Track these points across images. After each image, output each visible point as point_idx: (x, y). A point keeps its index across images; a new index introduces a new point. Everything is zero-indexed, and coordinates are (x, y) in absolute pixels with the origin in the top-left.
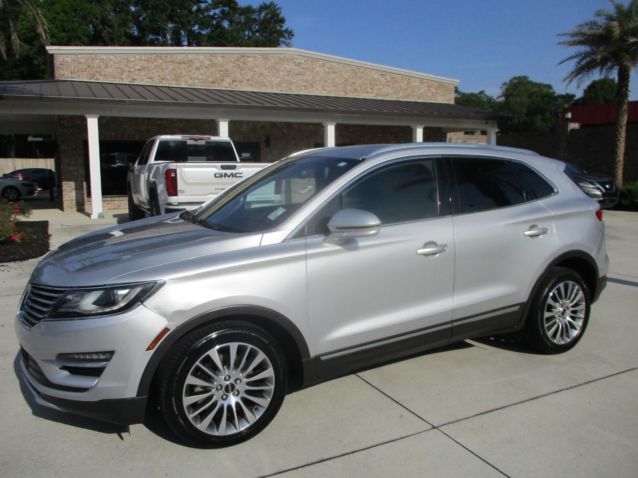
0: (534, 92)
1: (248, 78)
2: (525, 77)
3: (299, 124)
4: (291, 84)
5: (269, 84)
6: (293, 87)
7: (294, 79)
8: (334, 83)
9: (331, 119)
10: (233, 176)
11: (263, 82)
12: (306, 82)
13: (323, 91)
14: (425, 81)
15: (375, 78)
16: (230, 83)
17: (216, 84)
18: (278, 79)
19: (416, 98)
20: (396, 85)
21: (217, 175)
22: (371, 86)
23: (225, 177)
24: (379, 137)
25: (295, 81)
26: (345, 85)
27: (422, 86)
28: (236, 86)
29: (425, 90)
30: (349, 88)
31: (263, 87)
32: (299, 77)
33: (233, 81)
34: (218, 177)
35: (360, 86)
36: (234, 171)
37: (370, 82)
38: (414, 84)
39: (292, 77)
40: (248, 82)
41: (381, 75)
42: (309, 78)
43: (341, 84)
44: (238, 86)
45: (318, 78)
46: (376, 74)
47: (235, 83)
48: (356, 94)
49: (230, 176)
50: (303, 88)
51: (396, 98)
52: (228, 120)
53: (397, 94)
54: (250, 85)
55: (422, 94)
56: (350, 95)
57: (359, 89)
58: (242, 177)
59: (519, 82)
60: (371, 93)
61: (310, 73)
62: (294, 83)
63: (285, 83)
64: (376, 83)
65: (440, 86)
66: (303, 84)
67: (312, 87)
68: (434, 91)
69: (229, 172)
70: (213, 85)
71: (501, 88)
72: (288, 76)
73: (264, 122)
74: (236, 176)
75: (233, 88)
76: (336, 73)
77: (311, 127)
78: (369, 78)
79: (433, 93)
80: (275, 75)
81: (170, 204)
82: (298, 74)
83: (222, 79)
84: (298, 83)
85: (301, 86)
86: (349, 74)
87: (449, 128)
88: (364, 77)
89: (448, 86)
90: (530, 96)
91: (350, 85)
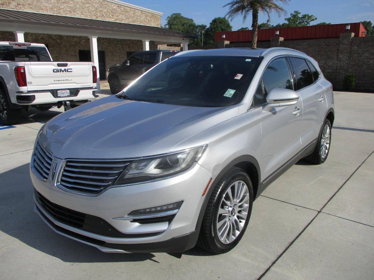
0: (185, 23)
1: (28, 3)
2: (179, 14)
3: (67, 37)
4: (60, 9)
5: (44, 8)
6: (61, 11)
7: (62, 6)
8: (89, 11)
9: (94, 34)
10: (66, 71)
11: (40, 7)
12: (70, 8)
13: (82, 15)
14: (144, 12)
15: (114, 9)
16: (16, 6)
17: (5, 6)
18: (51, 5)
19: (139, 22)
20: (127, 14)
21: (55, 71)
22: (112, 14)
23: (60, 72)
24: (119, 47)
25: (62, 7)
26: (96, 12)
27: (142, 15)
28: (20, 8)
29: (144, 18)
30: (99, 14)
31: (40, 10)
32: (65, 5)
33: (18, 4)
34: (55, 72)
35: (105, 13)
36: (66, 68)
37: (111, 11)
38: (137, 14)
39: (60, 4)
40: (29, 6)
41: (117, 7)
42: (72, 6)
43: (93, 11)
44: (22, 9)
45: (78, 6)
46: (114, 6)
47: (19, 6)
48: (103, 18)
49: (64, 71)
50: (68, 12)
51: (127, 22)
52: (24, 32)
53: (128, 19)
54: (31, 8)
55: (142, 20)
56: (100, 19)
57: (105, 15)
58: (72, 72)
59: (176, 17)
60: (113, 18)
61: (72, 2)
62: (62, 8)
63: (56, 8)
64: (115, 12)
65: (152, 16)
66: (68, 9)
67: (74, 12)
68: (149, 19)
69: (63, 68)
70: (3, 6)
71: (167, 19)
72: (57, 4)
73: (44, 34)
74: (68, 71)
75: (18, 9)
76: (90, 4)
77: (76, 39)
78: (110, 8)
79: (149, 20)
80: (48, 2)
81: (22, 92)
82: (65, 3)
83: (9, 2)
84: (64, 8)
85: (67, 11)
86: (98, 5)
87: (159, 42)
88: (107, 8)
89: (157, 16)
90: (183, 25)
91: (99, 12)
